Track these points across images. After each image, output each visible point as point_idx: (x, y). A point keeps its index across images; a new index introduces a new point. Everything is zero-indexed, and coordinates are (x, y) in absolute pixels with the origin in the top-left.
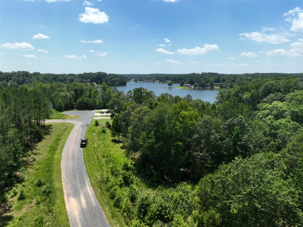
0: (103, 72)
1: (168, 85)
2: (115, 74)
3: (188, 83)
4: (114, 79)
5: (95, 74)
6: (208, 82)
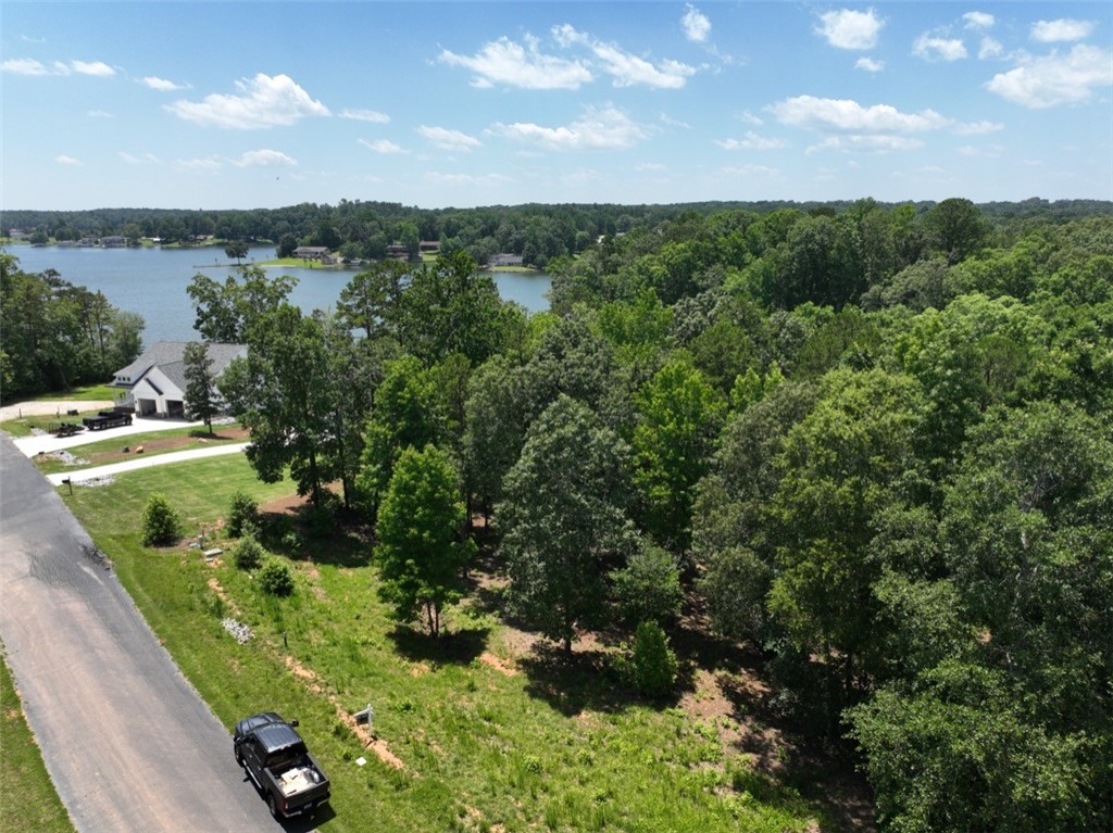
3: (314, 243)
6: (397, 238)
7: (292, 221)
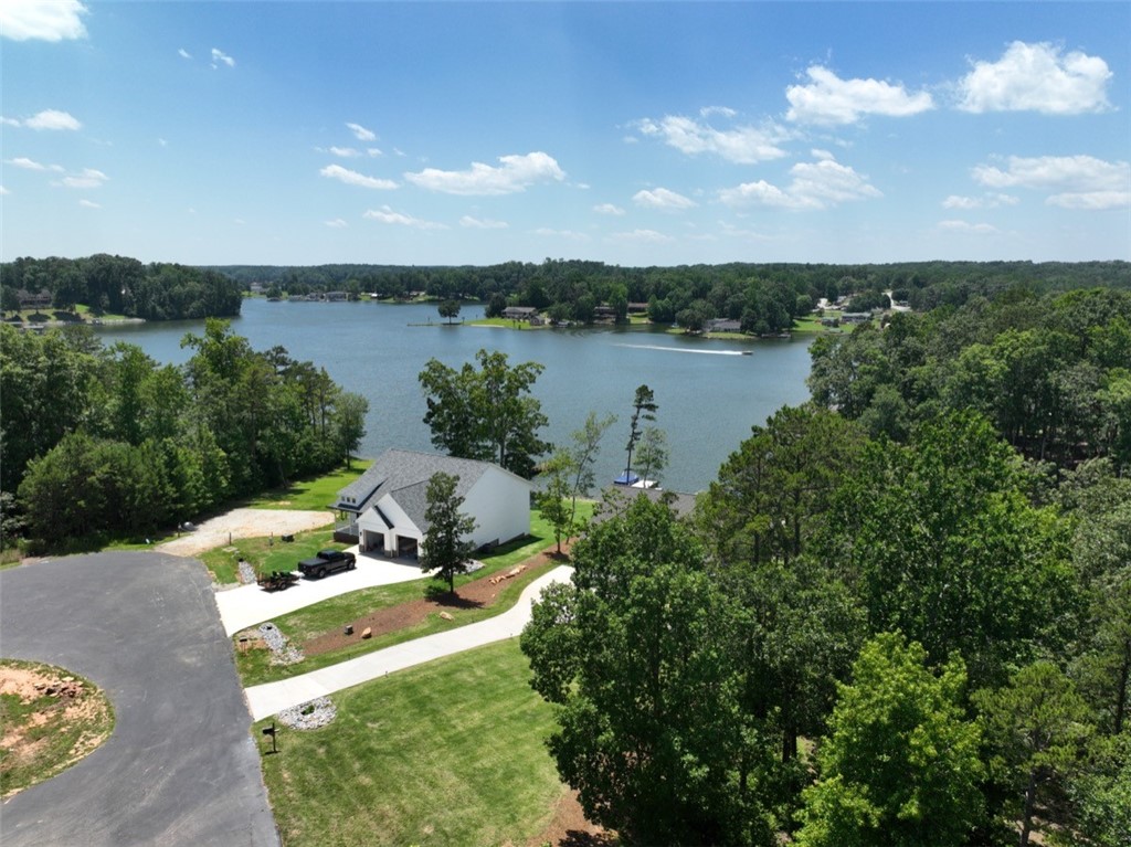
0: (122, 255)
1: (438, 314)
2: (181, 263)
3: (522, 303)
4: (178, 289)
5: (78, 263)
6: (606, 300)
7: (499, 279)
